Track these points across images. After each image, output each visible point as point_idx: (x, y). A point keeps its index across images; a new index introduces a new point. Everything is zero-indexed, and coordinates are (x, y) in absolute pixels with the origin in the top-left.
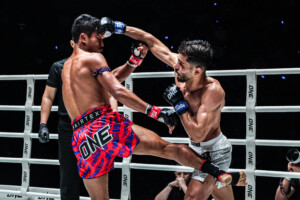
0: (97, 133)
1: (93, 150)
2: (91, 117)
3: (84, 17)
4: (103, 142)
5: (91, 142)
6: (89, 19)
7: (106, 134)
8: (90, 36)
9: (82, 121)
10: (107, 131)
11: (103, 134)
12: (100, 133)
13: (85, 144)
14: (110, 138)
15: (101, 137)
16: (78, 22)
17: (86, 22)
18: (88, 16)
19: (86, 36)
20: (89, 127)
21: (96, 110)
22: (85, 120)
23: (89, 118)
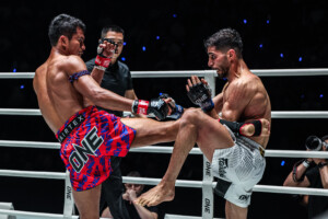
0: (84, 139)
1: (85, 159)
2: (75, 123)
3: (63, 17)
4: (94, 148)
5: (81, 151)
6: (68, 20)
7: (95, 138)
8: (70, 39)
9: (66, 131)
10: (95, 134)
11: (91, 138)
12: (88, 139)
13: (75, 154)
14: (100, 141)
15: (91, 142)
16: (55, 24)
17: (66, 23)
18: (67, 16)
19: (66, 39)
20: (75, 135)
21: (78, 115)
22: (69, 129)
23: (73, 125)
